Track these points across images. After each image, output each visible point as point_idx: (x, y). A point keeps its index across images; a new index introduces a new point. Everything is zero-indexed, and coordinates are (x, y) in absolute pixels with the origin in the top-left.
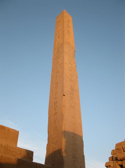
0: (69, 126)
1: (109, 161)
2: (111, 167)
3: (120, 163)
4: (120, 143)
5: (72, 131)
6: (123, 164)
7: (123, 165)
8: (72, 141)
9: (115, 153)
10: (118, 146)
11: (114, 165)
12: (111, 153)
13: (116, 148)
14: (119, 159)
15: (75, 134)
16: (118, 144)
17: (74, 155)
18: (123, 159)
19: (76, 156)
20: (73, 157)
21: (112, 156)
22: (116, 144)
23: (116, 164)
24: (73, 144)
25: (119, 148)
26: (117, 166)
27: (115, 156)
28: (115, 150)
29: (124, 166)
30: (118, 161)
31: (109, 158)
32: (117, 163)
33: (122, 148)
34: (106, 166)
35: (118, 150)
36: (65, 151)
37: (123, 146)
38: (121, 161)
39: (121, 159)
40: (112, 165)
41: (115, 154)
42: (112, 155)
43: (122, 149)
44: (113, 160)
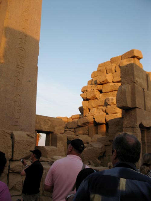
0: (16, 22)
1: (88, 85)
2: (88, 92)
3: (100, 87)
4: (104, 63)
5: (20, 29)
6: (103, 88)
7: (103, 90)
8: (19, 44)
9: (96, 75)
10: (101, 66)
11: (92, 90)
12: (92, 75)
13: (98, 70)
14: (98, 82)
15: (26, 36)
16: (101, 64)
17: (20, 64)
18: (103, 82)
19: (23, 65)
20: (18, 66)
21: (92, 79)
22: (99, 65)
23: (94, 88)
24: (20, 48)
25: (101, 69)
26: (95, 91)
27: (94, 79)
28: (96, 71)
29: (103, 92)
30: (97, 85)
31: (88, 82)
32: (96, 87)
33: (105, 69)
34: (83, 91)
35: (101, 71)
36: (4, 56)
37: (107, 67)
38: (101, 85)
39: (101, 83)
40: (89, 90)
41: (96, 77)
42: (92, 77)
43: (106, 71)
44: (92, 84)
